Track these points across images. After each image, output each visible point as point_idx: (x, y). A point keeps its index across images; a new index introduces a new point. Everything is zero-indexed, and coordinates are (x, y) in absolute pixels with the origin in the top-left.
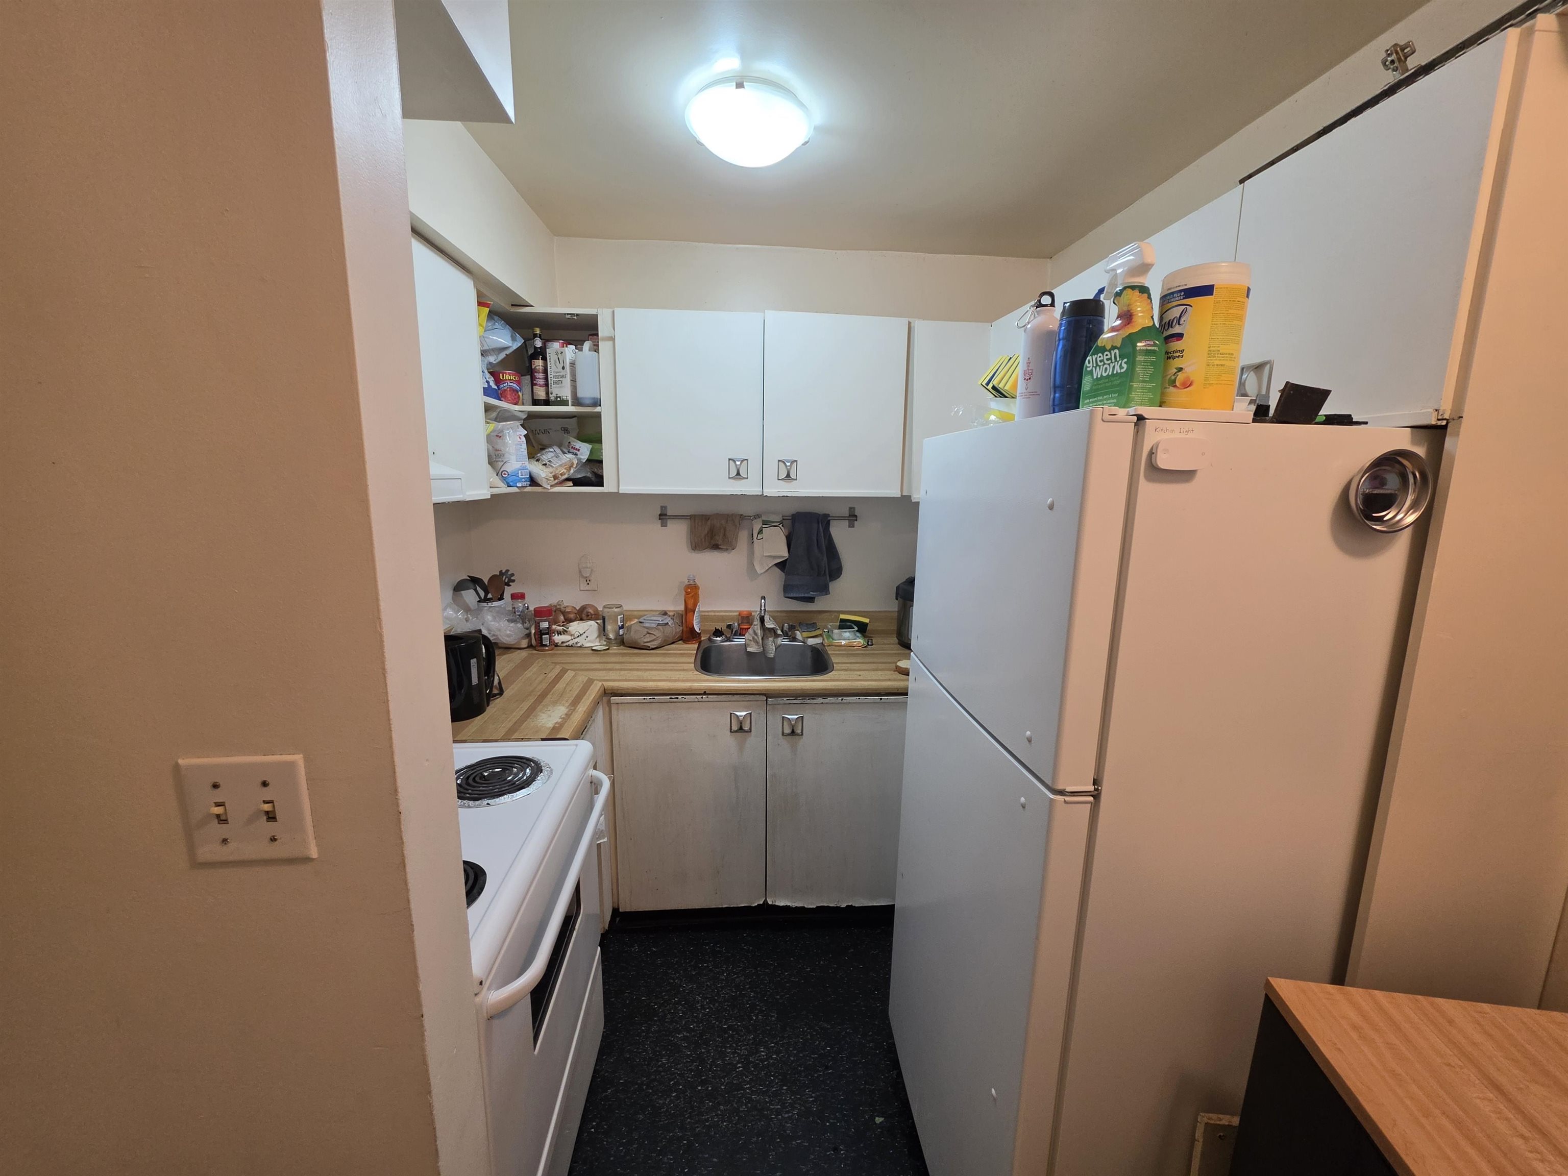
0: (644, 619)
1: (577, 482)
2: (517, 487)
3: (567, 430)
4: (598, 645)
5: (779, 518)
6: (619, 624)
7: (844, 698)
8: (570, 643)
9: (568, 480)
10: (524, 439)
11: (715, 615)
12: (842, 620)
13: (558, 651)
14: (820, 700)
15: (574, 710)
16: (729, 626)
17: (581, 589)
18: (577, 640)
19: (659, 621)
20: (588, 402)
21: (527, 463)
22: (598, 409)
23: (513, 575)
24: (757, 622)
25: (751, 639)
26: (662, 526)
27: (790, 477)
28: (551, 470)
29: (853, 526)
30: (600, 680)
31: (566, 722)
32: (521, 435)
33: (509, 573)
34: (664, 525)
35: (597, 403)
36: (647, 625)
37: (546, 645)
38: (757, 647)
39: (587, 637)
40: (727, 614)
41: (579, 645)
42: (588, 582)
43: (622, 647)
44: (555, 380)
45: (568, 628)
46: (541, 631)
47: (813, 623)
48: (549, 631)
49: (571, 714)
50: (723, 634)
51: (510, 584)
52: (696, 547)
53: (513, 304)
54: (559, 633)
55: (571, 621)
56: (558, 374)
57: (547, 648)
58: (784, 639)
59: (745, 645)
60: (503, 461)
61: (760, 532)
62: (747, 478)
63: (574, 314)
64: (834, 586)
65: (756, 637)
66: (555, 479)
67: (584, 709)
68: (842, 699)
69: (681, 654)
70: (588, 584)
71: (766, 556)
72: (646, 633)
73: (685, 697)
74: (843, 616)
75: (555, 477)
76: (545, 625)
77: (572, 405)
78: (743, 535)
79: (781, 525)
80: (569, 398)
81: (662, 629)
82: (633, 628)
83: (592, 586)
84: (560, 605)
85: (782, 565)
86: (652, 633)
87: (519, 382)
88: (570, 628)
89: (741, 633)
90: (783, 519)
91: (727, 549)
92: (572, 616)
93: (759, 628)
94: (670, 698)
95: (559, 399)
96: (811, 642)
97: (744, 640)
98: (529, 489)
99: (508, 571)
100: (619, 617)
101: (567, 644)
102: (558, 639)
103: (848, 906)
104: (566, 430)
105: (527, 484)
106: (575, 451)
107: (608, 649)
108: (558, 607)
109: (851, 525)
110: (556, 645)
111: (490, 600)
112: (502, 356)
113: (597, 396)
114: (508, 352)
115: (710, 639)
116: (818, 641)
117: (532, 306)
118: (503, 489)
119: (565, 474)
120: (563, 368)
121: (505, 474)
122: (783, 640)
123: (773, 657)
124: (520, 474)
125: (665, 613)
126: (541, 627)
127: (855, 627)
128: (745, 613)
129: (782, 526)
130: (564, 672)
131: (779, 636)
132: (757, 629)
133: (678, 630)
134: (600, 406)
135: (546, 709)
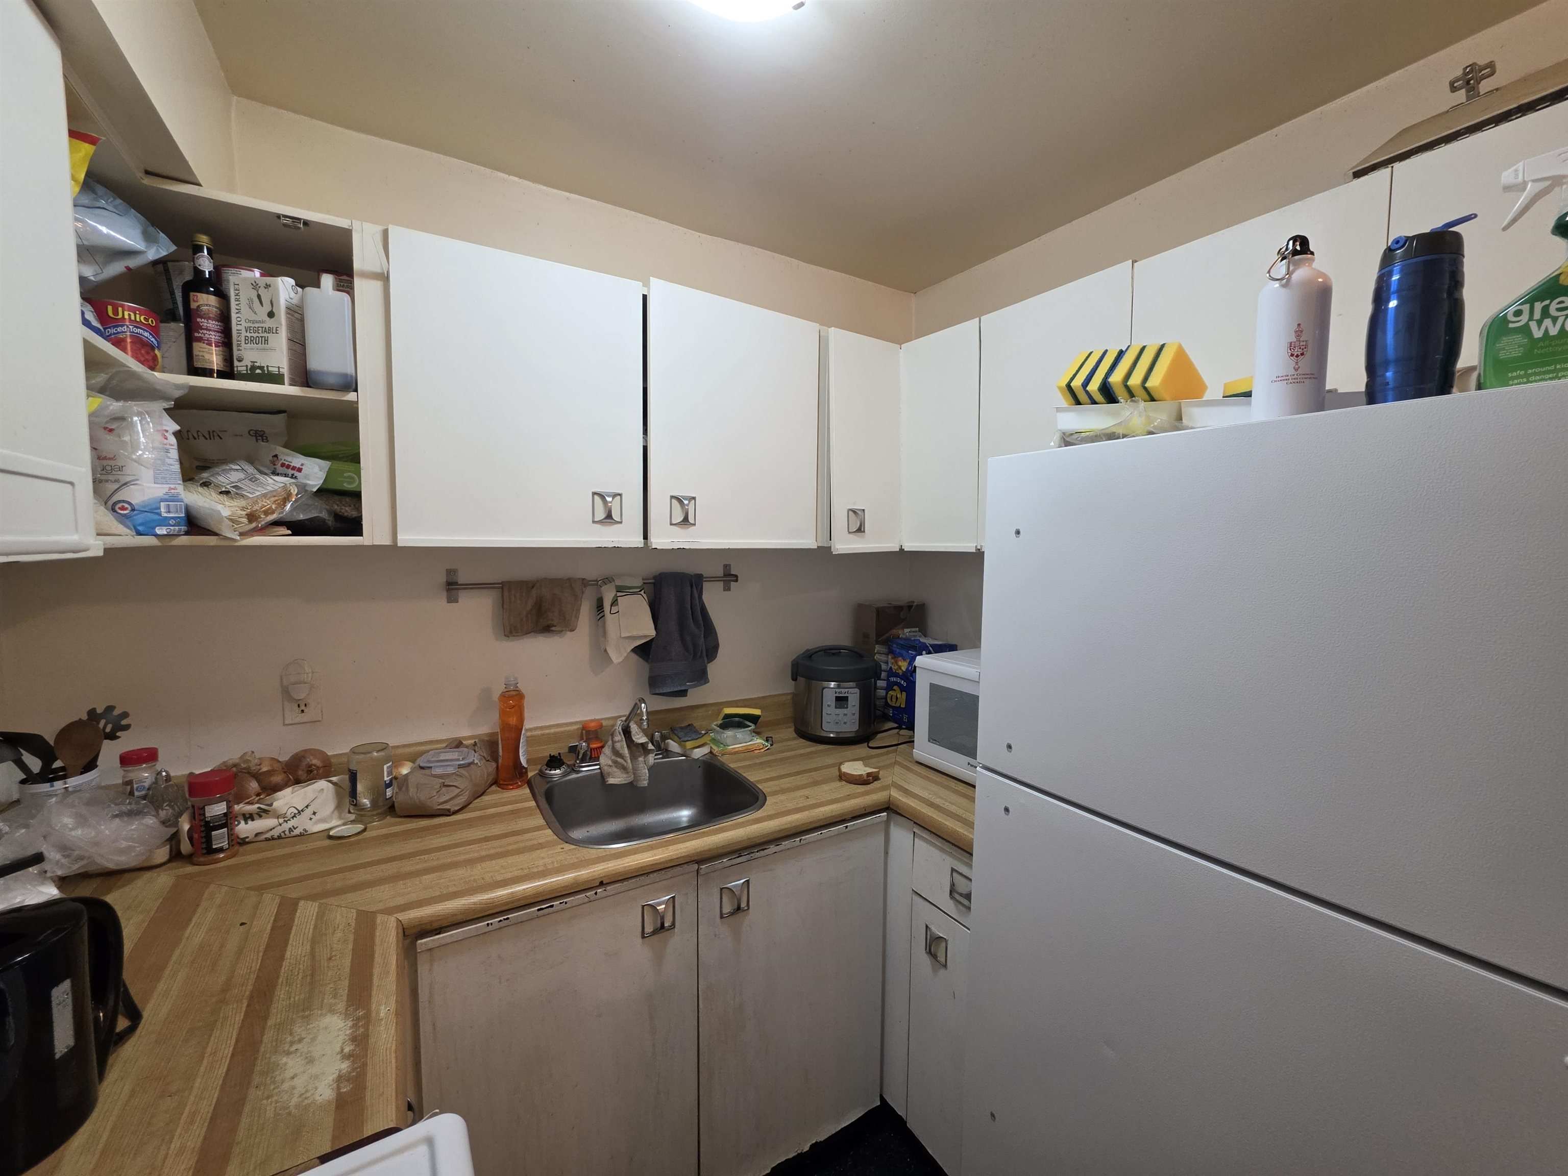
0: (429, 761)
1: (298, 528)
2: (156, 535)
3: (262, 436)
4: (339, 826)
5: (639, 583)
6: (386, 779)
7: (803, 838)
8: (275, 833)
9: (277, 523)
10: (173, 440)
11: (543, 735)
12: (727, 716)
13: (247, 856)
14: (773, 848)
15: (367, 1017)
16: (573, 749)
17: (287, 722)
18: (291, 824)
19: (458, 760)
20: (331, 380)
21: (180, 489)
22: (351, 396)
23: (125, 715)
24: (619, 737)
25: (610, 763)
26: (448, 602)
27: (689, 522)
28: (243, 503)
29: (729, 589)
30: (389, 911)
31: (364, 1065)
32: (167, 431)
33: (116, 712)
34: (452, 599)
35: (350, 384)
36: (438, 771)
37: (221, 850)
38: (625, 776)
39: (314, 813)
40: (562, 729)
41: (297, 832)
42: (303, 707)
43: (389, 819)
44: (249, 335)
45: (271, 805)
46: (208, 823)
47: (689, 725)
48: (227, 821)
49: (366, 1036)
50: (563, 763)
51: (118, 734)
52: (511, 632)
53: (149, 169)
54: (249, 817)
55: (277, 788)
56: (256, 325)
57: (222, 855)
58: (656, 755)
59: (602, 776)
60: (117, 481)
61: (614, 602)
62: (621, 522)
63: (299, 219)
64: (713, 669)
65: (619, 760)
66: (250, 521)
67: (393, 1006)
68: (801, 840)
69: (513, 812)
70: (303, 711)
71: (625, 638)
72: (438, 786)
73: (565, 900)
74: (728, 711)
75: (252, 517)
76: (218, 809)
77: (291, 385)
78: (586, 610)
79: (643, 591)
80: (285, 371)
81: (466, 774)
82: (412, 780)
83: (311, 713)
84: (248, 761)
85: (644, 650)
86: (452, 784)
87: (155, 331)
88: (275, 804)
89: (592, 756)
90: (644, 583)
91: (562, 631)
92: (277, 779)
93: (625, 746)
94: (539, 910)
95: (258, 371)
96: (698, 753)
97: (598, 767)
98: (185, 540)
99: (110, 709)
100: (385, 767)
101: (268, 835)
102: (244, 829)
103: (812, 1146)
104: (260, 435)
105: (180, 530)
106: (292, 471)
107: (364, 830)
108: (243, 766)
109: (727, 588)
110: (243, 842)
111: (63, 774)
112: (116, 268)
113: (350, 370)
114: (133, 263)
115: (541, 774)
116: (705, 750)
117: (200, 185)
118: (125, 538)
119: (273, 513)
120: (271, 315)
121: (123, 508)
122: (656, 757)
123: (646, 785)
124: (163, 510)
125: (458, 744)
126: (207, 815)
127: (750, 724)
128: (593, 724)
129: (644, 593)
130: (288, 909)
131: (650, 751)
132: (622, 747)
133: (490, 770)
134: (356, 390)
135: (289, 1039)
